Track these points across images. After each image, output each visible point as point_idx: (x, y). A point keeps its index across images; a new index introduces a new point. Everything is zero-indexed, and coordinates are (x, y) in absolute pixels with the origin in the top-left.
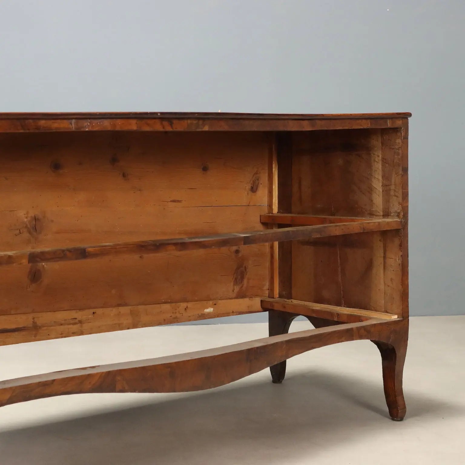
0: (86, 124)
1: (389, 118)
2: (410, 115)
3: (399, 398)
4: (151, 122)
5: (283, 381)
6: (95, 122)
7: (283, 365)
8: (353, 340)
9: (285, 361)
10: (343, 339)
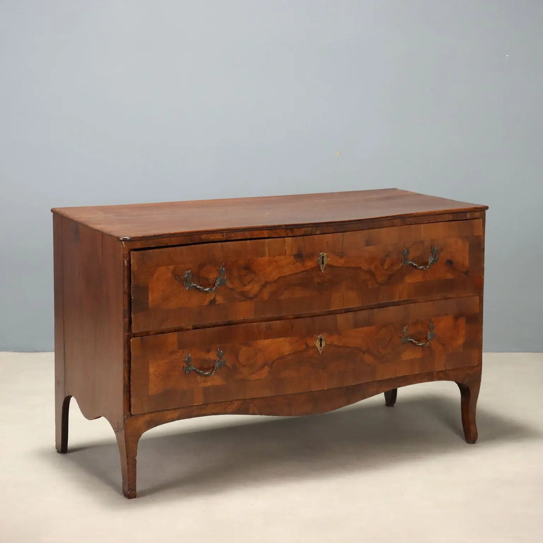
0: (233, 235)
1: (469, 212)
2: (487, 208)
3: (472, 426)
4: (278, 231)
5: (395, 405)
6: (239, 233)
7: (395, 391)
8: (433, 381)
9: (397, 389)
10: (425, 380)
